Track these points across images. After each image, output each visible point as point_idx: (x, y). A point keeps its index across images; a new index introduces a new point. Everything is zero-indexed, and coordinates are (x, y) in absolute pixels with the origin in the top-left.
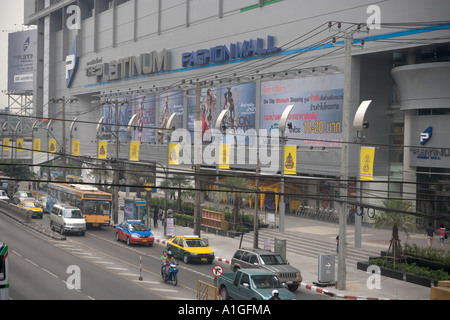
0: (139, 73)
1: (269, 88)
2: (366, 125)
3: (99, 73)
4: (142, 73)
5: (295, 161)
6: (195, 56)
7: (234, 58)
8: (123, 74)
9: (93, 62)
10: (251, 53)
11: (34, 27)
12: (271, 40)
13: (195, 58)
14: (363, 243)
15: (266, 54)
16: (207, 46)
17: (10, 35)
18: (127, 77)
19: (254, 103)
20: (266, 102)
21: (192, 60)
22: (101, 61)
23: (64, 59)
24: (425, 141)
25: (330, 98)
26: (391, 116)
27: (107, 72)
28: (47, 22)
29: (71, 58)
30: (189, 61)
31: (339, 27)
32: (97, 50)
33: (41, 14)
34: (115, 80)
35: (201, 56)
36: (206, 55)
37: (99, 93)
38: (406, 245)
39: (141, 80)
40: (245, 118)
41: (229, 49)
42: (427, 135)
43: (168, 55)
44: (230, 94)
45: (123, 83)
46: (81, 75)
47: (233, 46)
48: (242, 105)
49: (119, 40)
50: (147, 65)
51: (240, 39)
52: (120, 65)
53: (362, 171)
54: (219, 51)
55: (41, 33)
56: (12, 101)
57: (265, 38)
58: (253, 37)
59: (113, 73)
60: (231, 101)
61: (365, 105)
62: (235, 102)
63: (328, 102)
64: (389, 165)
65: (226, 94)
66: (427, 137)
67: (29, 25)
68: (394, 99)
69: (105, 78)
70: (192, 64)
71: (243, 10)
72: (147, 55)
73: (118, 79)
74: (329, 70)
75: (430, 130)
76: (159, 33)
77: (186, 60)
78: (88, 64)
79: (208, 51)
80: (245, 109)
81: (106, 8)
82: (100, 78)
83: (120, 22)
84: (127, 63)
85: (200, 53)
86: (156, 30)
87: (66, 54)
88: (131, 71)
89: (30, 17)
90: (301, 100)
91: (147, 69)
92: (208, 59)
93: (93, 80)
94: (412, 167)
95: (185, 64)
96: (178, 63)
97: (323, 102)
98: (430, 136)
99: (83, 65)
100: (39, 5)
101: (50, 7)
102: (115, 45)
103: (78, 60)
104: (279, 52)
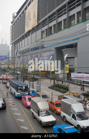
1: (43, 54)
23: (15, 50)
29: (16, 50)
32: (20, 49)
33: (12, 42)
38: (57, 83)
42: (67, 62)
46: (18, 53)
55: (12, 46)
69: (21, 53)
71: (39, 40)
72: (26, 49)
83: (23, 43)
84: (23, 51)
86: (27, 44)
90: (47, 56)
91: (26, 52)
95: (31, 50)
96: (30, 50)
99: (18, 51)
100: (12, 41)
101: (13, 42)
102: (22, 47)
103: (17, 50)
104: (44, 47)
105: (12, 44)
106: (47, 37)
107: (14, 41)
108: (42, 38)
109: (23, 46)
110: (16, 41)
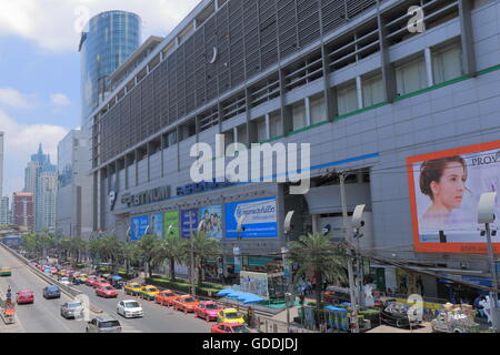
2: (292, 226)
6: (184, 188)
7: (207, 188)
13: (184, 190)
21: (182, 191)
24: (326, 234)
28: (99, 173)
29: (113, 193)
30: (180, 192)
32: (127, 188)
33: (96, 169)
35: (187, 188)
36: (190, 188)
37: (129, 213)
39: (153, 204)
45: (143, 206)
46: (118, 202)
49: (139, 182)
61: (290, 214)
66: (327, 231)
70: (182, 193)
72: (156, 189)
75: (328, 227)
76: (163, 176)
78: (122, 196)
81: (132, 163)
86: (161, 174)
87: (110, 191)
92: (191, 190)
93: (126, 205)
96: (174, 193)
99: (120, 197)
100: (95, 164)
101: (101, 166)
102: (137, 185)
103: (116, 194)
105: (96, 173)
107: (104, 165)
109: (130, 185)
110: (112, 165)
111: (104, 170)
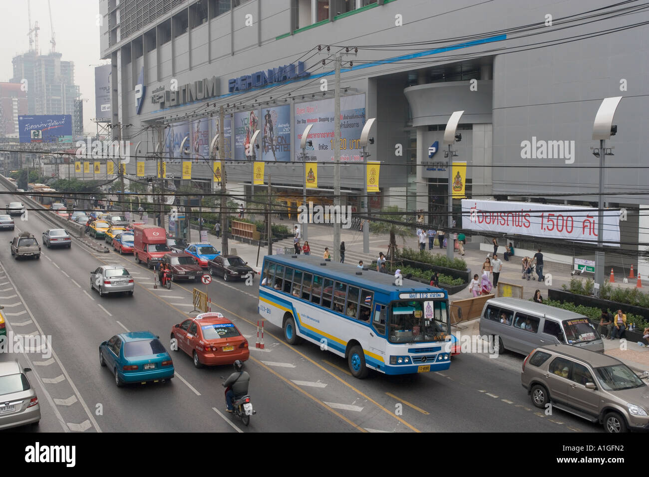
0: (194, 99)
1: (301, 109)
2: (371, 141)
3: (162, 100)
4: (197, 99)
5: (316, 175)
6: (239, 82)
7: (272, 83)
8: (181, 101)
9: (157, 90)
10: (285, 78)
11: (109, 61)
12: (302, 65)
13: (239, 84)
14: (370, 248)
15: (297, 78)
16: (249, 73)
17: (96, 68)
18: (185, 103)
19: (289, 123)
20: (299, 122)
21: (236, 86)
22: (163, 89)
23: (134, 89)
24: (433, 155)
25: (352, 117)
26: (408, 132)
27: (168, 99)
28: (119, 54)
29: (139, 87)
30: (234, 87)
31: (329, 50)
32: (160, 79)
33: (115, 48)
34: (176, 106)
35: (244, 82)
36: (248, 81)
37: (163, 118)
38: (404, 250)
39: (196, 105)
40: (282, 138)
41: (267, 74)
42: (434, 149)
43: (218, 82)
44: (269, 116)
45: (182, 108)
46: (148, 101)
47: (270, 72)
48: (280, 126)
49: (177, 70)
50: (201, 91)
51: (276, 65)
52: (178, 92)
53: (368, 183)
54: (259, 76)
55: (115, 66)
56: (100, 128)
57: (297, 64)
58: (286, 63)
59: (173, 100)
60: (270, 122)
61: (370, 122)
62: (273, 123)
63: (350, 121)
64: (407, 177)
65: (266, 116)
66: (434, 151)
67: (105, 58)
68: (410, 117)
69: (167, 104)
70: (237, 89)
71: (278, 38)
72: (200, 83)
73: (178, 105)
74: (349, 91)
75: (436, 145)
76: (210, 61)
77: (232, 85)
78: (153, 92)
79: (249, 77)
80: (282, 129)
81: (166, 41)
82: (163, 104)
84: (184, 90)
85: (244, 79)
86: (207, 60)
87: (135, 83)
88: (188, 99)
89: (105, 51)
90: (327, 119)
91: (200, 95)
92: (250, 84)
93: (158, 106)
94: (424, 178)
95: (231, 90)
96: (226, 89)
97: (346, 121)
98: (437, 150)
99: (150, 94)
100: (113, 41)
101: (120, 42)
102: (174, 74)
103: (145, 89)
104: (308, 76)
105: (114, 54)
106: (327, 27)
107: (126, 41)
108: (295, 28)
110: (138, 41)
111: (126, 49)
